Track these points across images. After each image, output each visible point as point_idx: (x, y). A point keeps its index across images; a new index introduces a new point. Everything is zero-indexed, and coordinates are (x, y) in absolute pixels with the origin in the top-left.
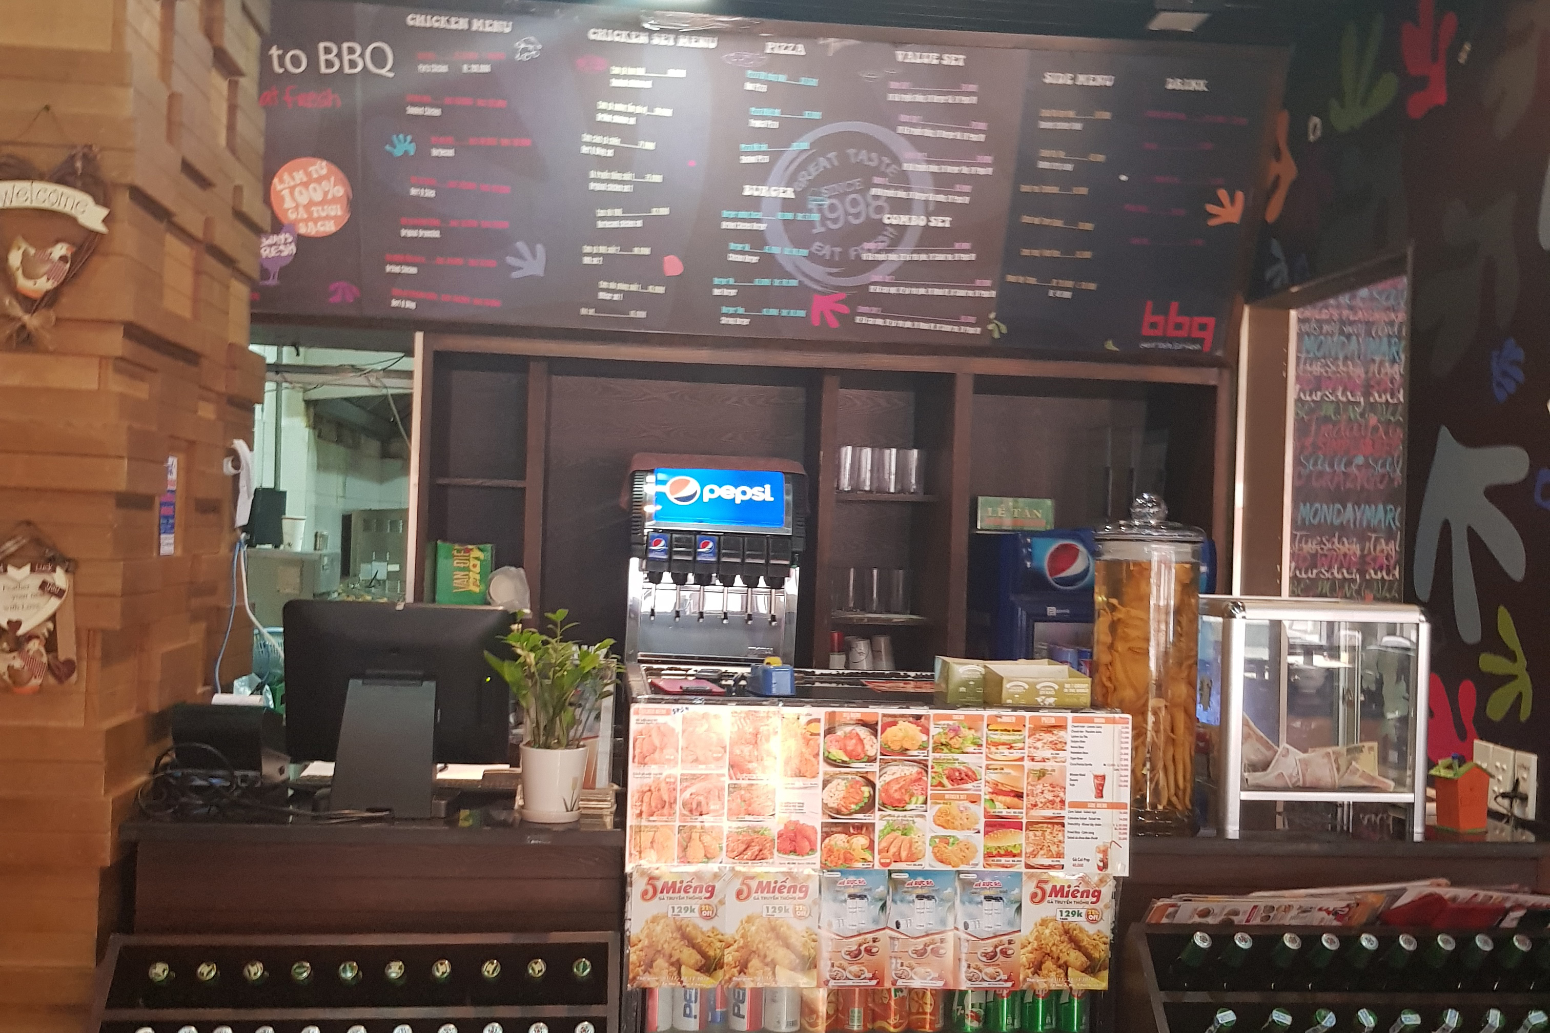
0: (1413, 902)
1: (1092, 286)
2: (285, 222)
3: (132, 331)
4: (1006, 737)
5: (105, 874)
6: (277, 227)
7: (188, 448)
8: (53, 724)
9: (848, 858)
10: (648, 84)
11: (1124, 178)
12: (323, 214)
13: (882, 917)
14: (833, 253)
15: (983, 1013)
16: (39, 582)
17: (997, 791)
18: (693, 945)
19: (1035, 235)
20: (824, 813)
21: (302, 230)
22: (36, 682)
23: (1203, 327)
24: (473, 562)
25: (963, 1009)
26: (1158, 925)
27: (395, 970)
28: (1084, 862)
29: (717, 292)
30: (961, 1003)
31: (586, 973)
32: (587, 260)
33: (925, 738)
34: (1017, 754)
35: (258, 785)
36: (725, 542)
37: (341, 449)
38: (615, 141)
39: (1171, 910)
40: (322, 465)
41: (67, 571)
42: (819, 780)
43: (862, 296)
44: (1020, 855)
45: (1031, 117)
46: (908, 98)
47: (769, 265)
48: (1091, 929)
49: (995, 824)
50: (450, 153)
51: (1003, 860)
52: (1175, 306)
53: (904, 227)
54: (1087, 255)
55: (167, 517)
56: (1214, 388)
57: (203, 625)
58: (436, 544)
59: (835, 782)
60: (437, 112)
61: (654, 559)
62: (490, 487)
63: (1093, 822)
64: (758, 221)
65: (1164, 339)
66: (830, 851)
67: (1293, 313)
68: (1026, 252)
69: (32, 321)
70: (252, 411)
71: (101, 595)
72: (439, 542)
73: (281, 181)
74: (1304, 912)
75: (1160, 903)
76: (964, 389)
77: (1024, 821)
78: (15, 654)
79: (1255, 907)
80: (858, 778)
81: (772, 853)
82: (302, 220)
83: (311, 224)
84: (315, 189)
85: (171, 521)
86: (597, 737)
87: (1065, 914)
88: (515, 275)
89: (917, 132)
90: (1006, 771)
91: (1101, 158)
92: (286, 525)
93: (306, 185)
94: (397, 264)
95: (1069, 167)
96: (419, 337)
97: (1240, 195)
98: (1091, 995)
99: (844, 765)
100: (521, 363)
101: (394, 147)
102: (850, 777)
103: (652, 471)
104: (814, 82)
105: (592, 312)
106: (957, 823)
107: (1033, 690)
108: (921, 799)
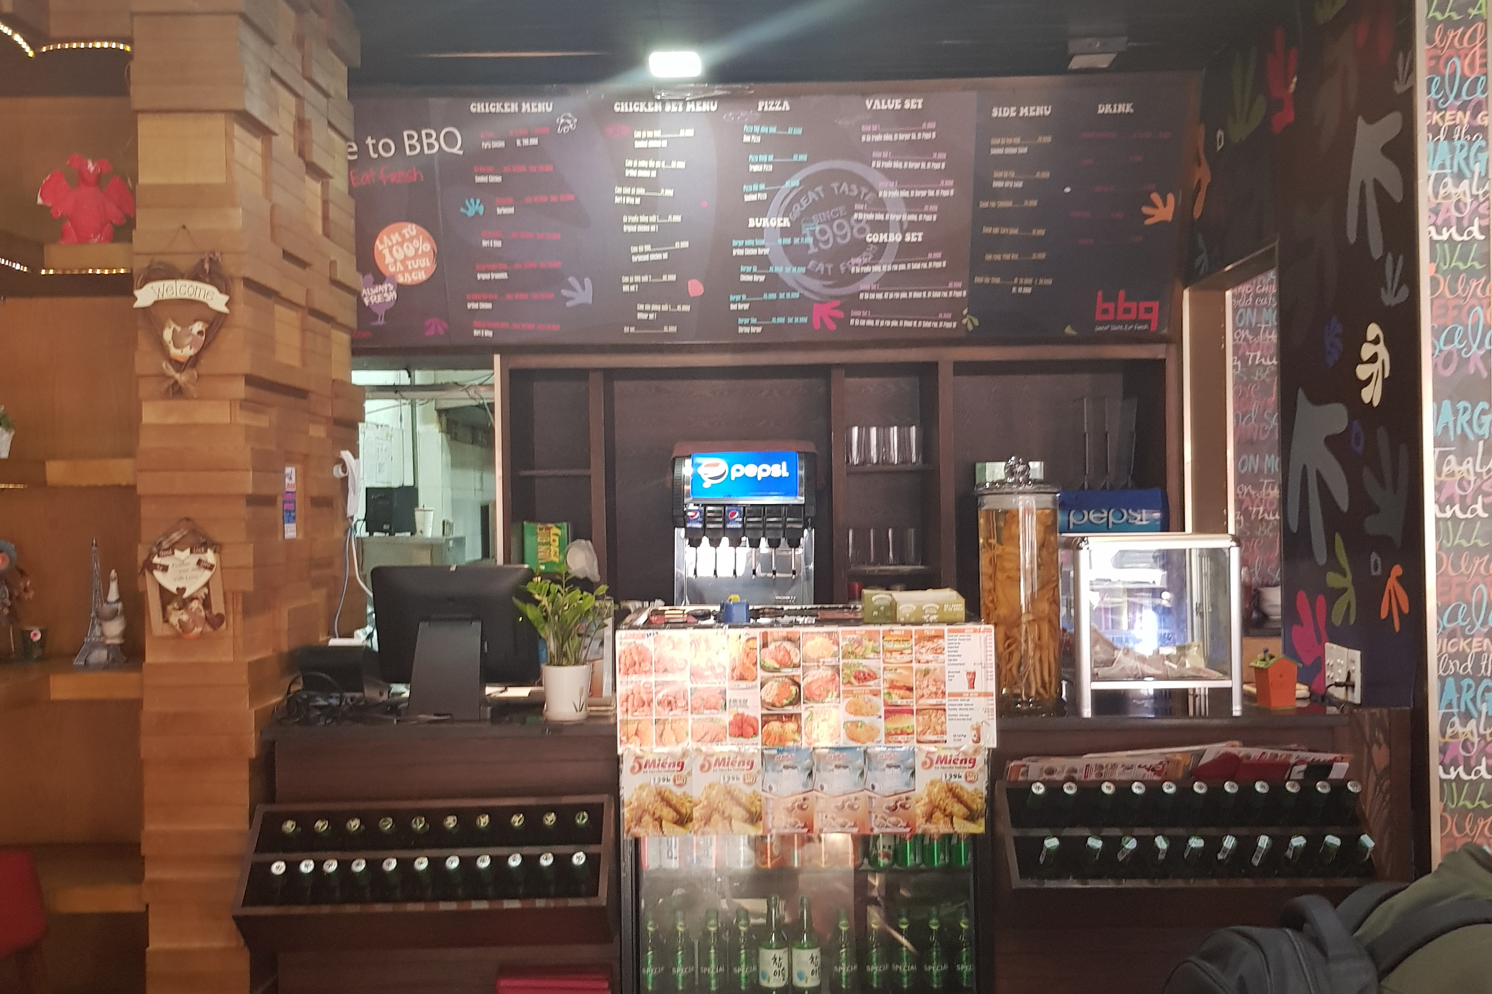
0: (1214, 760)
1: (1049, 282)
2: (387, 274)
3: (251, 380)
4: (897, 646)
5: (253, 765)
6: (380, 278)
7: (304, 460)
8: (212, 659)
9: (782, 739)
10: (664, 144)
11: (1068, 190)
12: (416, 266)
13: (810, 782)
14: (826, 270)
15: (892, 853)
16: (196, 560)
17: (893, 686)
18: (668, 804)
19: (997, 243)
20: (762, 707)
21: (401, 280)
22: (198, 630)
23: (1149, 310)
24: (552, 537)
25: (876, 849)
26: (1016, 781)
27: (451, 822)
28: (963, 738)
29: (733, 307)
30: (875, 846)
31: (584, 821)
32: (626, 288)
33: (836, 648)
34: (906, 658)
35: (362, 703)
36: (748, 511)
37: (478, 449)
38: (641, 191)
39: (1022, 769)
40: (457, 463)
41: (215, 552)
42: (758, 682)
43: (854, 302)
44: (913, 733)
45: (983, 146)
46: (878, 138)
47: (774, 282)
48: (970, 788)
49: (892, 712)
50: (511, 210)
51: (900, 738)
52: (1122, 293)
53: (884, 244)
54: (1042, 256)
55: (290, 512)
56: (1163, 361)
57: (323, 591)
58: (523, 525)
59: (770, 684)
60: (498, 179)
61: (691, 528)
62: (564, 476)
63: (969, 707)
64: (763, 247)
65: (1117, 323)
66: (769, 735)
67: (1228, 294)
68: (989, 257)
69: (181, 378)
70: (357, 428)
71: (240, 568)
72: (525, 523)
73: (382, 242)
74: (1128, 769)
75: (1012, 764)
76: (945, 373)
77: (915, 708)
78: (182, 611)
79: (1088, 766)
80: (787, 680)
81: (725, 737)
82: (400, 272)
83: (407, 275)
84: (408, 247)
85: (292, 514)
86: (602, 658)
87: (948, 777)
88: (569, 304)
89: (888, 165)
90: (899, 671)
91: (1046, 175)
92: (418, 515)
93: (401, 244)
94: (475, 301)
95: (1019, 184)
96: (497, 358)
97: (1171, 198)
98: (973, 837)
99: (776, 670)
100: (582, 374)
101: (467, 209)
102: (780, 679)
103: (689, 457)
104: (799, 131)
105: (633, 329)
106: (864, 711)
107: (920, 610)
108: (835, 694)
